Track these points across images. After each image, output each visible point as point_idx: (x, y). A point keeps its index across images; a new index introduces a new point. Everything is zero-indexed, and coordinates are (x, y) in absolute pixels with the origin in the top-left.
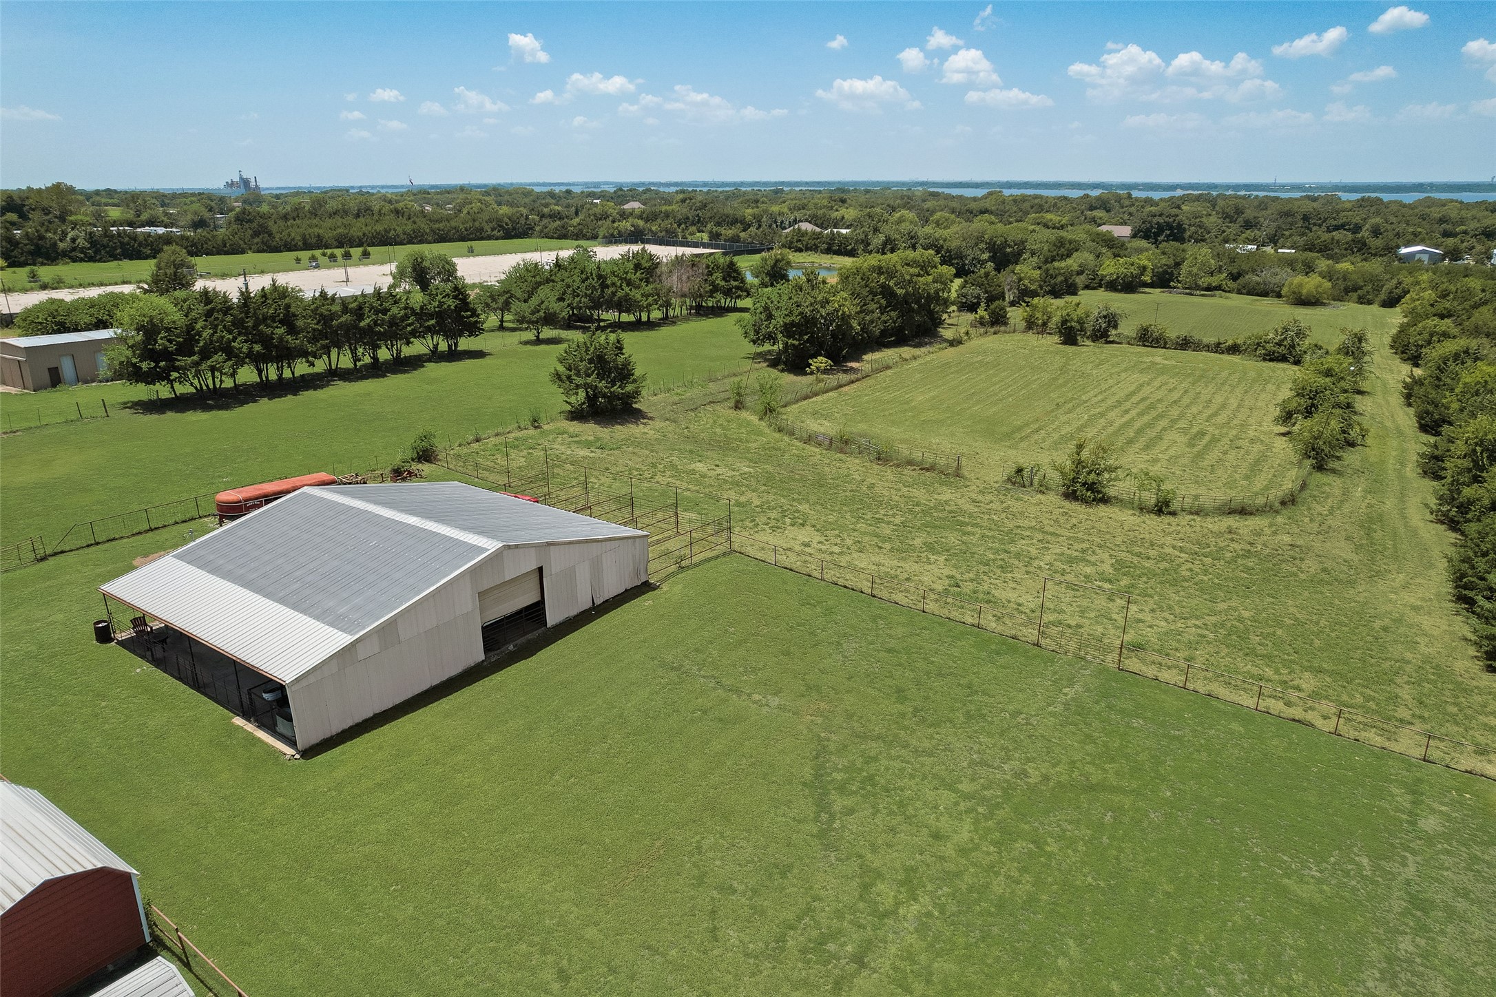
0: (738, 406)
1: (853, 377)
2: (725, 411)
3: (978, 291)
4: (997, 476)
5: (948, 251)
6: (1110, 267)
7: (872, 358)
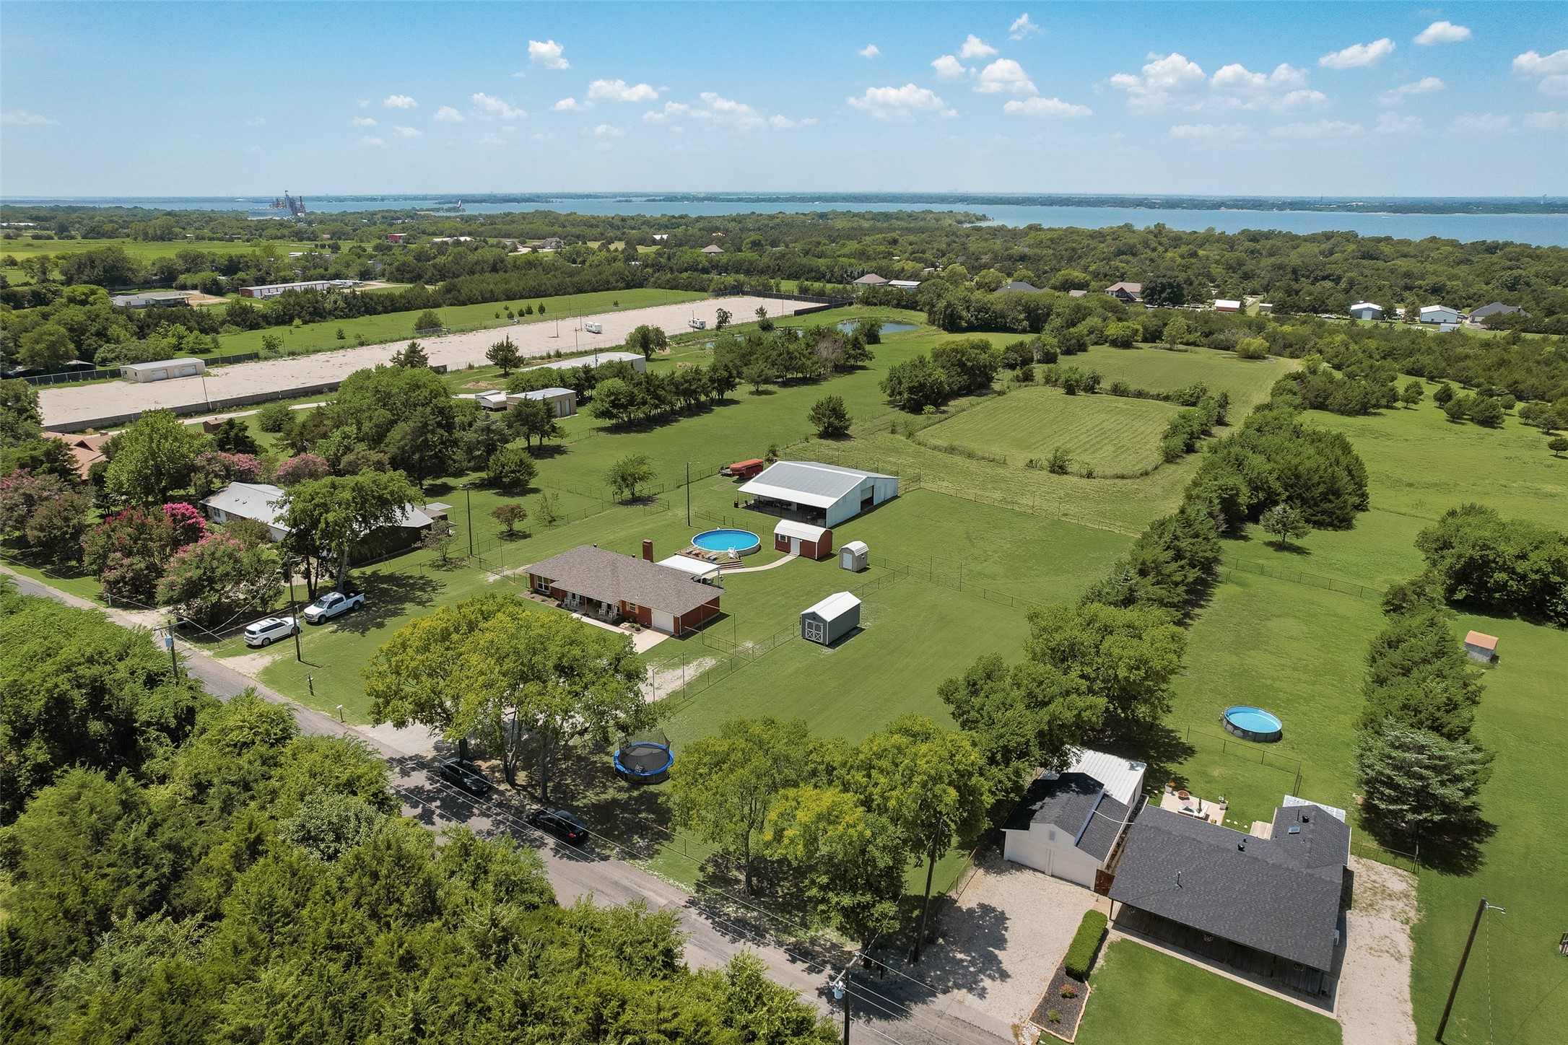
0: (893, 432)
1: (946, 416)
2: (887, 434)
3: (1016, 355)
4: (1022, 464)
5: (994, 312)
6: (1114, 329)
7: (954, 404)
